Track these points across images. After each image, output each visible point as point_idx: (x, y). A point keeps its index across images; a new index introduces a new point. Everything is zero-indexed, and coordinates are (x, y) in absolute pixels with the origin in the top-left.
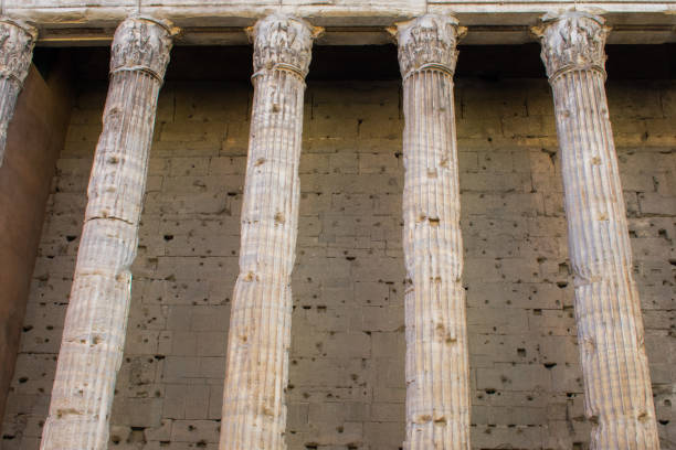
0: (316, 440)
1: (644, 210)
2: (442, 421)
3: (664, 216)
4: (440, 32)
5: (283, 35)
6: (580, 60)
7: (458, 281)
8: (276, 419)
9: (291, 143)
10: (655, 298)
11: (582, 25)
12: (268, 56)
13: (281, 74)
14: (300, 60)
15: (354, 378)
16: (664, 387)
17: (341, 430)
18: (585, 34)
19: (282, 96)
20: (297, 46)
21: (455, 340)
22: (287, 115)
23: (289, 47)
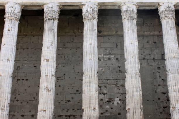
0: (24, 114)
1: (113, 53)
2: (45, 111)
3: (118, 54)
4: (54, 8)
5: (12, 9)
6: (90, 16)
7: (53, 75)
8: (5, 111)
9: (13, 39)
10: (113, 76)
11: (91, 6)
12: (8, 15)
13: (11, 20)
14: (17, 15)
15: (34, 98)
16: (113, 99)
17: (30, 111)
18: (92, 9)
19: (11, 26)
20: (16, 12)
21: (50, 91)
22: (12, 31)
23: (14, 12)
